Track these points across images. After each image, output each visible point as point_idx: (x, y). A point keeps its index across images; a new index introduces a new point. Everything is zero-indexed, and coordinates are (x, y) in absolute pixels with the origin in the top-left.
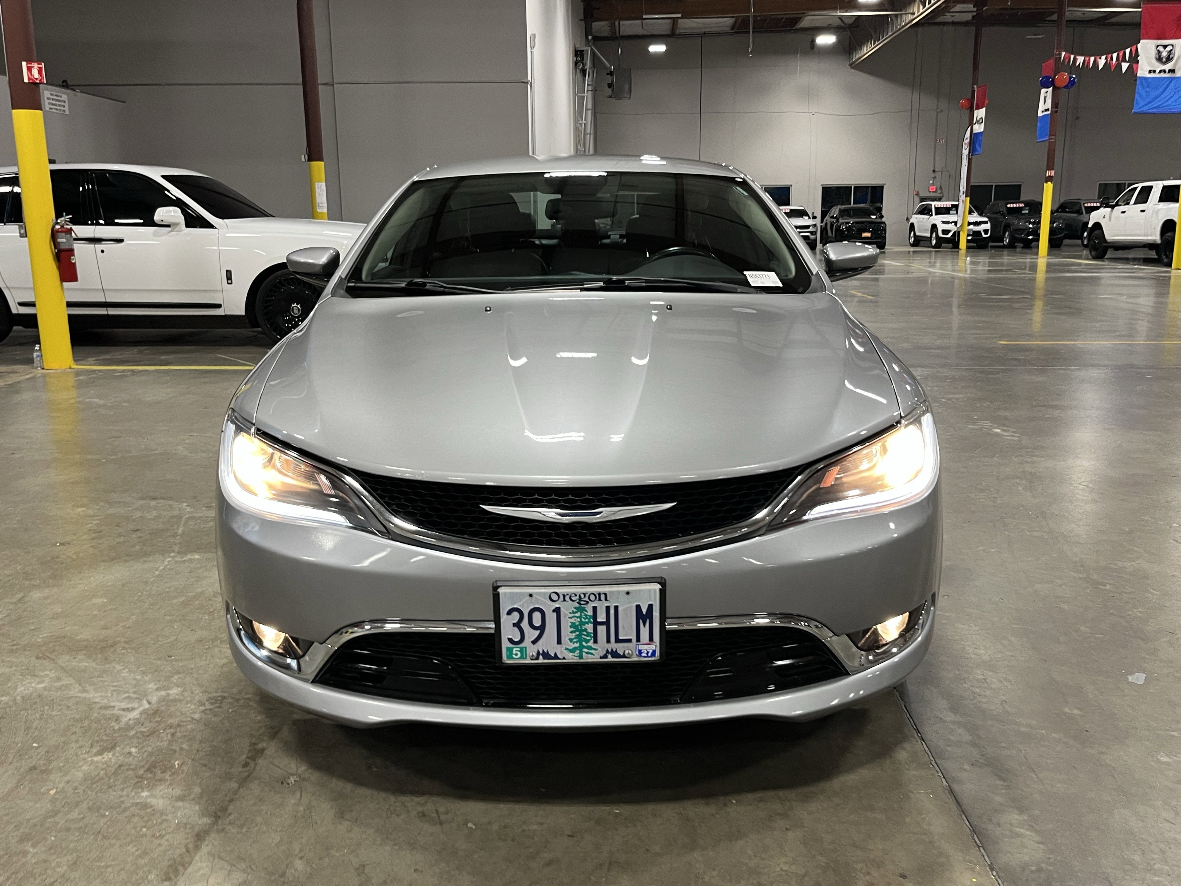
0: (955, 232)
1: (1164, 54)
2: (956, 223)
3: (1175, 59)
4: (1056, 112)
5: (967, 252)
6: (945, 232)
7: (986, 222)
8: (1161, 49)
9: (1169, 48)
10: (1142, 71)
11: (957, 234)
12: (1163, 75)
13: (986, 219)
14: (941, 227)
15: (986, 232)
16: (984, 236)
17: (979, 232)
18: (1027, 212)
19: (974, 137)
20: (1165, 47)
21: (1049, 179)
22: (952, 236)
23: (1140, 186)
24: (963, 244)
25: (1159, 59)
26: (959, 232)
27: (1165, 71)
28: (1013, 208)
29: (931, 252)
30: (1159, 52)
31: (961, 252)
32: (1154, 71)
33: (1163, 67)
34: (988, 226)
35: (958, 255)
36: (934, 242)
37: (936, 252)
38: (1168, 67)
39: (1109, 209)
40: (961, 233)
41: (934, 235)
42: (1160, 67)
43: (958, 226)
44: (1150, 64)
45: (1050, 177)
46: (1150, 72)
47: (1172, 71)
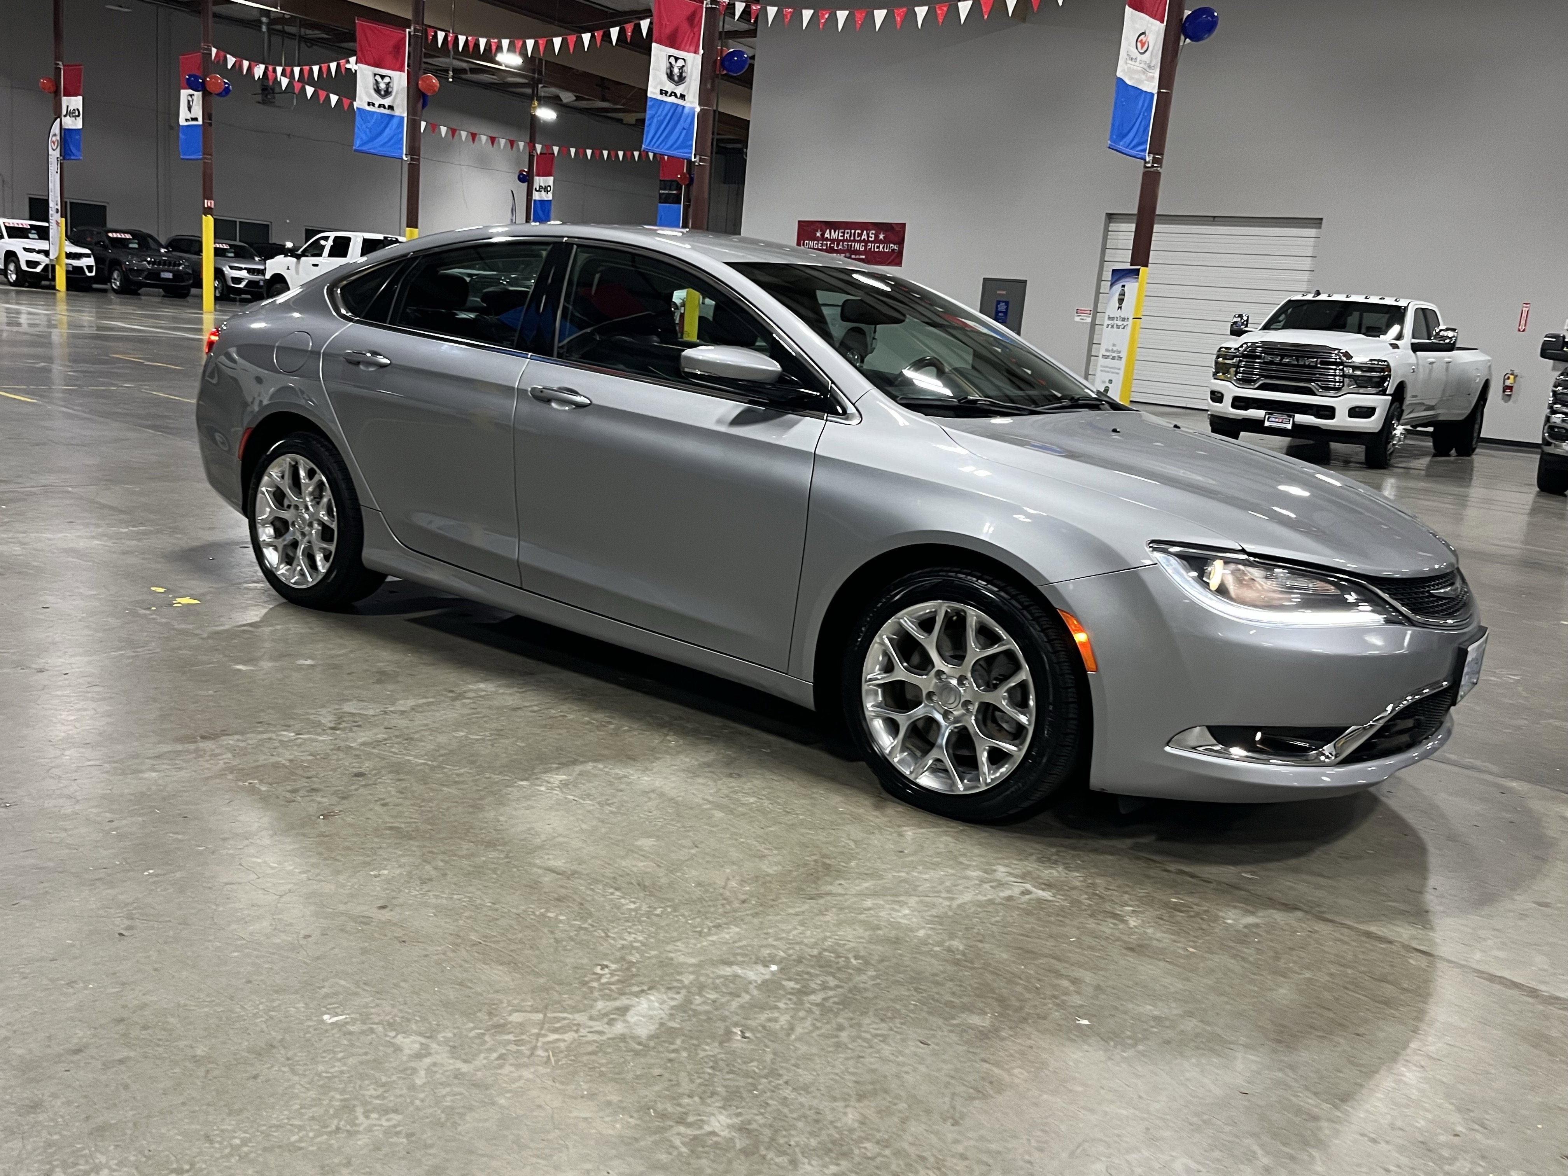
0: (47, 266)
1: (382, 86)
2: (46, 253)
3: (394, 94)
4: (210, 124)
5: (68, 295)
6: (31, 264)
7: (88, 256)
8: (378, 78)
9: (387, 80)
10: (360, 103)
11: (50, 269)
12: (382, 110)
13: (87, 251)
14: (23, 257)
15: (90, 268)
16: (89, 274)
17: (80, 269)
18: (136, 246)
19: (67, 135)
20: (383, 77)
21: (208, 211)
22: (43, 270)
23: (332, 235)
24: (61, 281)
25: (377, 90)
26: (53, 267)
27: (384, 107)
28: (117, 238)
29: (8, 291)
30: (377, 82)
31: (58, 295)
32: (373, 105)
33: (383, 102)
34: (91, 261)
35: (55, 299)
36: (13, 277)
37: (18, 292)
38: (387, 102)
39: (294, 260)
40: (57, 267)
41: (12, 267)
42: (378, 101)
43: (52, 256)
44: (369, 96)
45: (209, 208)
46: (369, 104)
47: (391, 108)
